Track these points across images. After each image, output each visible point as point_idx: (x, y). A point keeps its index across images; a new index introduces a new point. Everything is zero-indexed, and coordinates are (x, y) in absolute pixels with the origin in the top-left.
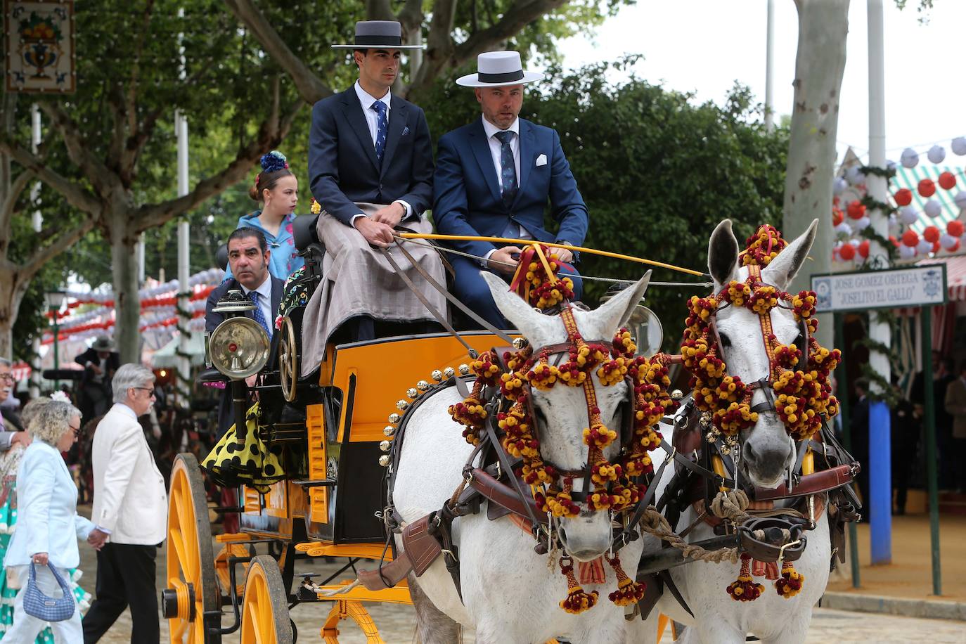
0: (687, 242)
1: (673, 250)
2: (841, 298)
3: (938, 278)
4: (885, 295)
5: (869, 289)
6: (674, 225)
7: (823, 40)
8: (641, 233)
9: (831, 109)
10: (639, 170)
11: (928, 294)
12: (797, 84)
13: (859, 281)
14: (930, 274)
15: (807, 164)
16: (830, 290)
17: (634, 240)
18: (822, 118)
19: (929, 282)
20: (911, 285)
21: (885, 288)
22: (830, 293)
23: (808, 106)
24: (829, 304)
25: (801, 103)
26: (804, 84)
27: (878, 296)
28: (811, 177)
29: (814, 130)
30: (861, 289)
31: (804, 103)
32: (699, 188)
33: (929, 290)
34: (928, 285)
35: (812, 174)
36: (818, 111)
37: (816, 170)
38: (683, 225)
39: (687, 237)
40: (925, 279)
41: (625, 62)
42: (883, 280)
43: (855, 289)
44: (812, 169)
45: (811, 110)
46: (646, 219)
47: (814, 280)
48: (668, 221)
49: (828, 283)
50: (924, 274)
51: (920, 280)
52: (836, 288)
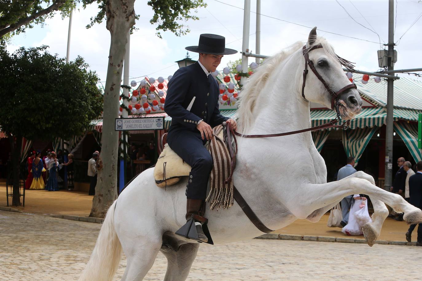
0: (65, 106)
1: (61, 109)
2: (126, 126)
3: (162, 121)
4: (142, 126)
5: (137, 124)
6: (61, 100)
7: (120, 44)
8: (51, 103)
9: (121, 66)
10: (50, 83)
11: (158, 126)
12: (110, 57)
13: (133, 121)
14: (159, 120)
15: (113, 83)
16: (122, 123)
17: (48, 105)
18: (118, 68)
19: (158, 122)
20: (152, 123)
21: (142, 124)
22: (122, 124)
23: (114, 65)
24: (122, 128)
25: (112, 63)
26: (113, 58)
27: (140, 126)
28: (114, 87)
29: (116, 72)
30: (134, 124)
31: (113, 63)
32: (69, 89)
33: (158, 125)
34: (158, 124)
35: (114, 86)
36: (117, 66)
37: (116, 85)
38: (64, 101)
39: (65, 105)
40: (157, 121)
41: (43, 48)
42: (142, 121)
43: (131, 124)
44: (114, 85)
45: (115, 66)
46: (53, 98)
47: (116, 120)
48: (60, 99)
49: (122, 121)
50: (156, 120)
51: (155, 122)
52: (125, 123)
